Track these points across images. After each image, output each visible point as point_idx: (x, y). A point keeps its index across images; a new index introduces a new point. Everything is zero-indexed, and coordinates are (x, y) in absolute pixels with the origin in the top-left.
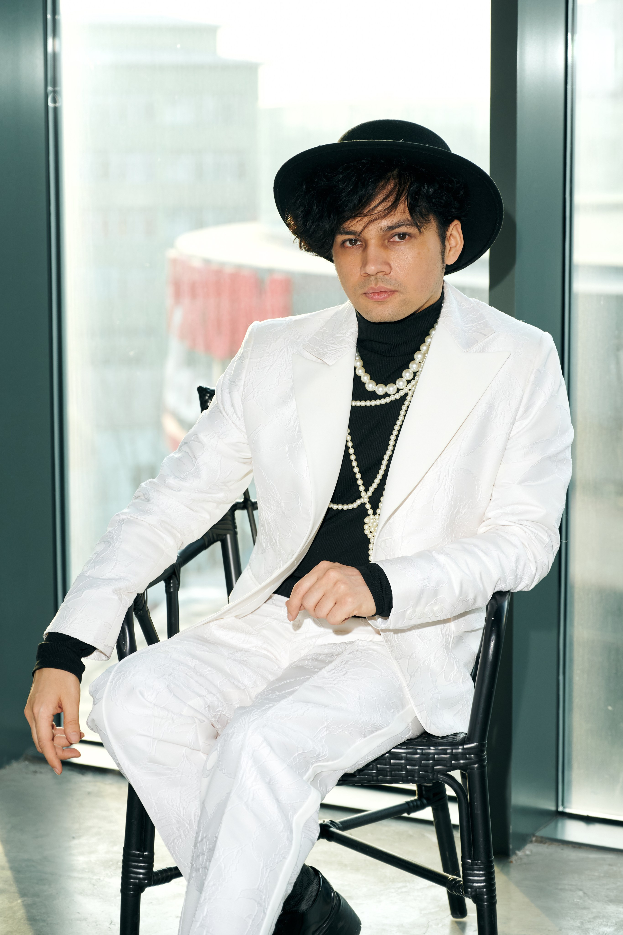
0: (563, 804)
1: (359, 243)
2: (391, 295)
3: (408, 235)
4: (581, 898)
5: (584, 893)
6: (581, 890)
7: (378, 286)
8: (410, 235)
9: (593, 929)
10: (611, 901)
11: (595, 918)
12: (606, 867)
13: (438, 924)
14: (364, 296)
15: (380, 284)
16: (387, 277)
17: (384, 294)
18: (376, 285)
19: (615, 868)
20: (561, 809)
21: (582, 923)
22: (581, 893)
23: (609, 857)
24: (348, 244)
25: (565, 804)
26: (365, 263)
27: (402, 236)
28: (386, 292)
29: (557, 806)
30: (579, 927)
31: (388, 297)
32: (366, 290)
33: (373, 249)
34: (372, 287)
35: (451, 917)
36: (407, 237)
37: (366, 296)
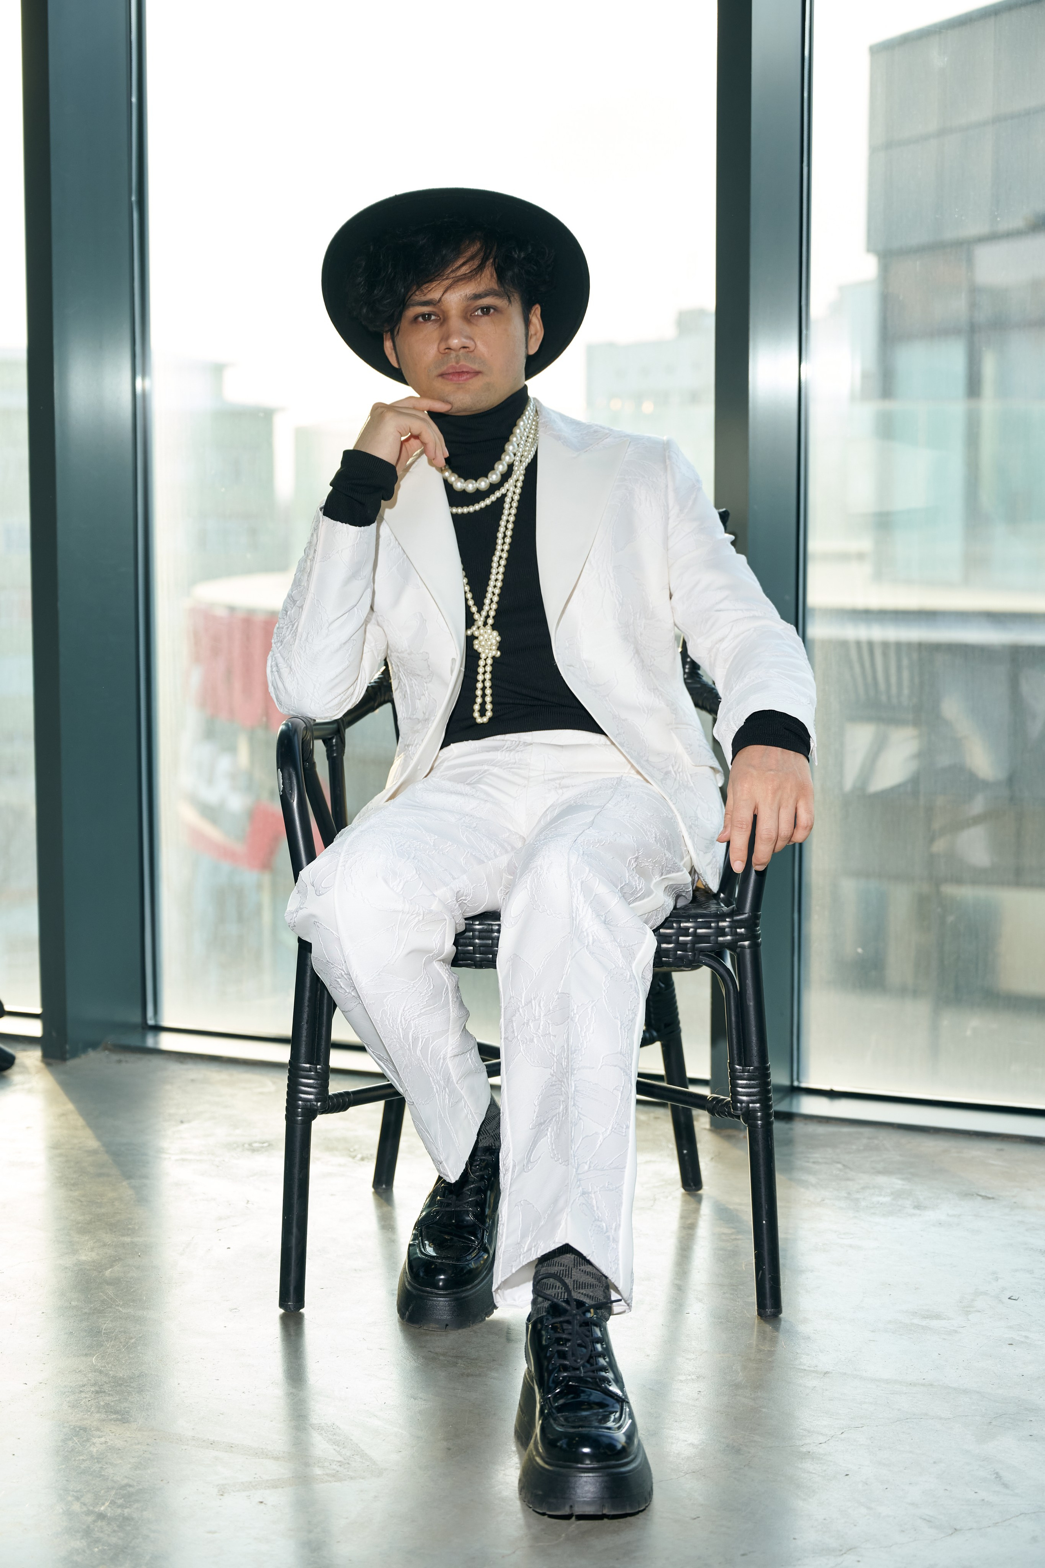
0: (798, 1079)
1: (433, 317)
2: (474, 376)
3: (494, 309)
4: (840, 1170)
5: (844, 1165)
6: (838, 1163)
7: (459, 365)
8: (496, 309)
9: (864, 1199)
10: (879, 1172)
11: (863, 1188)
12: (865, 1141)
13: (667, 1197)
14: (440, 379)
15: (462, 363)
16: (470, 354)
17: (466, 374)
18: (457, 363)
19: (876, 1142)
20: (796, 1084)
21: (849, 1193)
22: (839, 1166)
23: (866, 1131)
24: (420, 319)
25: (801, 1078)
26: (445, 338)
27: (486, 310)
28: (468, 372)
29: (792, 1081)
30: (845, 1197)
31: (471, 378)
32: (444, 369)
33: (455, 322)
34: (452, 366)
35: (682, 1190)
36: (492, 311)
37: (443, 378)
